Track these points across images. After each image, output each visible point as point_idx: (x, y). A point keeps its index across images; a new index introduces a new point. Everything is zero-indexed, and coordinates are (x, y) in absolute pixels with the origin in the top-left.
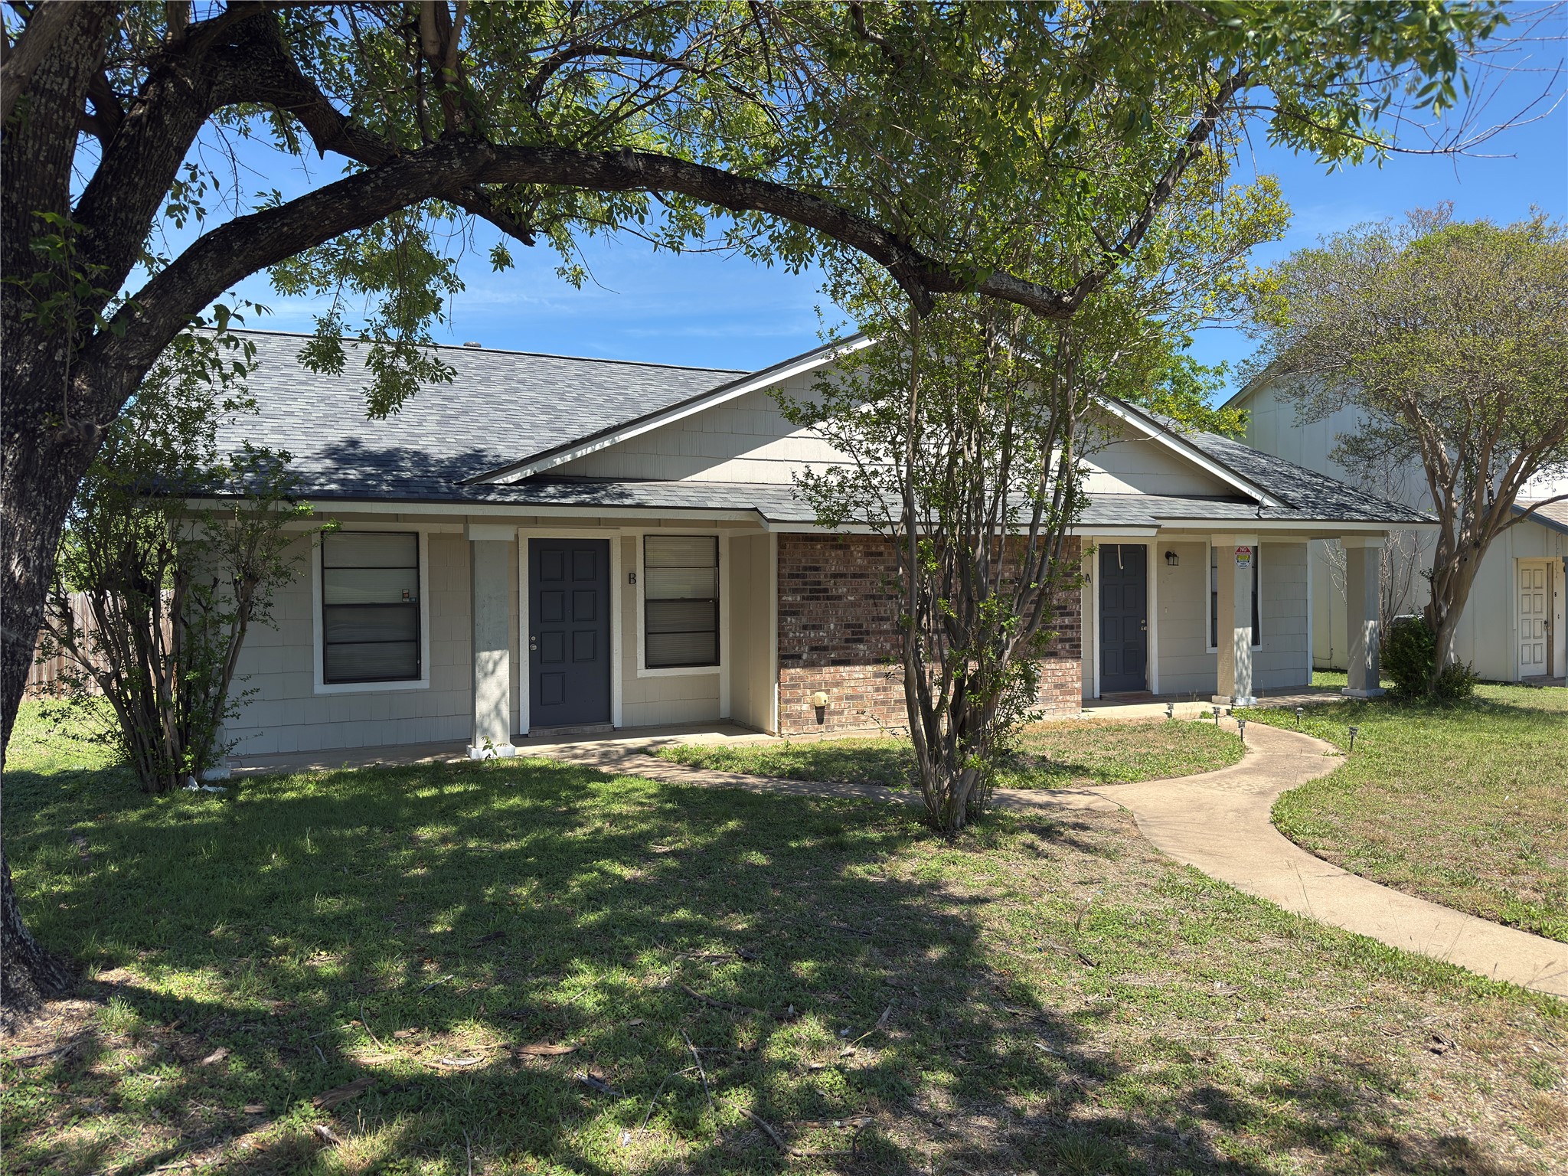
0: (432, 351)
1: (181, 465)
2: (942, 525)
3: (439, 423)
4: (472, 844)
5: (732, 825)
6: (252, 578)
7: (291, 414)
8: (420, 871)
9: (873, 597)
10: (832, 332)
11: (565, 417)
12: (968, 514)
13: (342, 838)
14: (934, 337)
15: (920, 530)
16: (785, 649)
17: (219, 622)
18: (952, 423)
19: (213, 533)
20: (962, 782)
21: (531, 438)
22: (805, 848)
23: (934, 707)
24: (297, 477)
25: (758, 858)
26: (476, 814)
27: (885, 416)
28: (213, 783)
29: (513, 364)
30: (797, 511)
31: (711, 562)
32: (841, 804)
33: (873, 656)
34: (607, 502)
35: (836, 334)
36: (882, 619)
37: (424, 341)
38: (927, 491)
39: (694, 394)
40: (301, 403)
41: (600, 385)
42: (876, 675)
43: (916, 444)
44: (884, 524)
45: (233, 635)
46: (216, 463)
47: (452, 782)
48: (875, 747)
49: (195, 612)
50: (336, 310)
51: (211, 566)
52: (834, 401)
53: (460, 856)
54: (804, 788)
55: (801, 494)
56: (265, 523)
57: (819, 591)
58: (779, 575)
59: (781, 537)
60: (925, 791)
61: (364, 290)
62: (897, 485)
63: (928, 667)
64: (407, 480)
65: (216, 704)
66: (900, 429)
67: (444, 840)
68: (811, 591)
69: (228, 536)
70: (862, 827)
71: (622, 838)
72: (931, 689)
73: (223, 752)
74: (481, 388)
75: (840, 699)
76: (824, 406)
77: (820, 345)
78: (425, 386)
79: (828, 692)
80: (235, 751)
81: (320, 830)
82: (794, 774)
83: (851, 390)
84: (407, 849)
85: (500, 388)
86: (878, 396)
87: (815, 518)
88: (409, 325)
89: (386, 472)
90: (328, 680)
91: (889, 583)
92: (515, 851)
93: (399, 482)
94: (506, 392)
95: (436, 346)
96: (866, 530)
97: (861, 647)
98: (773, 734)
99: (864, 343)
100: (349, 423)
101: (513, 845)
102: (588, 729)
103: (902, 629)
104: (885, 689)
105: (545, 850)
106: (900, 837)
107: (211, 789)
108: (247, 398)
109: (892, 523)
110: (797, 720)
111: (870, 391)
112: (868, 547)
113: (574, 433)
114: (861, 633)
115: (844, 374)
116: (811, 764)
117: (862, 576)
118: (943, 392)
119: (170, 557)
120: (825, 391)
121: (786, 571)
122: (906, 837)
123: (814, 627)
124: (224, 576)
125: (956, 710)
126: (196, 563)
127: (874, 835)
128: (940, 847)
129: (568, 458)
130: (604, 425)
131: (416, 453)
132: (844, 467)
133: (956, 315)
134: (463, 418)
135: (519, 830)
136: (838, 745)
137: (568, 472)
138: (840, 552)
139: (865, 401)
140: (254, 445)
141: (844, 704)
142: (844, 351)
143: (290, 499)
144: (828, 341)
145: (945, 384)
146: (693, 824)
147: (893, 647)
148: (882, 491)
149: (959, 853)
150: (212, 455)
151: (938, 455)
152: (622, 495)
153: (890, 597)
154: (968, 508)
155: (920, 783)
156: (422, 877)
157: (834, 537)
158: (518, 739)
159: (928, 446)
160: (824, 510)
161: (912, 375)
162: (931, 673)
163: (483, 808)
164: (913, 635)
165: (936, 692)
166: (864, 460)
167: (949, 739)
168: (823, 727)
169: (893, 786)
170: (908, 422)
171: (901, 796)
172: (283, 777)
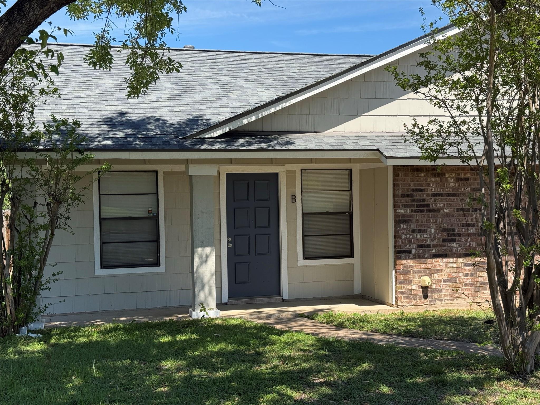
0: (166, 52)
1: (14, 131)
2: (513, 157)
3: (169, 99)
4: (196, 373)
5: (365, 366)
6: (58, 202)
7: (79, 96)
8: (164, 389)
9: (462, 210)
10: (432, 25)
11: (249, 92)
12: (533, 149)
13: (115, 367)
14: (507, 26)
15: (497, 162)
16: (400, 246)
17: (37, 229)
18: (521, 86)
19: (34, 173)
20: (531, 341)
21: (227, 107)
22: (417, 384)
23: (509, 287)
24: (85, 138)
25: (385, 389)
26: (197, 353)
27: (471, 82)
28: (34, 332)
29: (215, 58)
30: (406, 150)
31: (347, 187)
32: (442, 354)
33: (463, 251)
34: (278, 147)
35: (435, 26)
36: (469, 225)
37: (162, 47)
38: (502, 134)
39: (335, 73)
40: (84, 89)
41: (271, 69)
42: (466, 265)
43: (494, 100)
44: (470, 158)
45: (46, 238)
46: (35, 129)
47: (181, 333)
48: (466, 316)
49: (23, 223)
50: (107, 29)
51: (33, 194)
52: (433, 73)
53: (189, 379)
54: (415, 343)
55: (410, 139)
56: (65, 166)
57: (423, 206)
58: (395, 195)
59: (396, 168)
60: (504, 347)
61: (124, 14)
62: (480, 130)
63: (504, 259)
64: (152, 137)
65: (36, 282)
66: (482, 91)
67: (179, 370)
68: (417, 206)
69: (42, 175)
70: (459, 370)
71: (291, 372)
72: (506, 274)
73: (40, 312)
74: (195, 76)
75: (439, 281)
76: (426, 77)
77: (423, 34)
78: (163, 75)
79: (430, 276)
80: (48, 311)
81: (101, 362)
82: (408, 333)
83: (446, 64)
84: (155, 375)
85: (207, 74)
86: (466, 68)
87: (420, 155)
88: (151, 36)
89: (140, 132)
90: (103, 267)
91: (475, 200)
92: (223, 378)
93: (148, 139)
94: (211, 77)
95: (169, 49)
96: (458, 162)
97: (454, 245)
98: (391, 305)
99: (455, 31)
100: (114, 101)
101: (220, 374)
102: (266, 300)
103: (484, 232)
104: (472, 275)
105: (241, 378)
106: (485, 378)
107: (34, 336)
108: (53, 87)
109: (476, 157)
110: (408, 296)
111: (460, 65)
112: (459, 174)
113: (256, 103)
114: (454, 235)
115: (441, 54)
116: (419, 326)
117: (454, 195)
118: (514, 62)
119: (8, 189)
120: (427, 66)
121: (400, 192)
122: (490, 378)
123: (420, 231)
124: (40, 200)
125: (525, 289)
126: (23, 192)
127: (466, 376)
128: (515, 386)
129: (253, 118)
130: (274, 96)
131: (158, 120)
132: (441, 119)
133: (523, 8)
134: (184, 96)
135: (224, 365)
136: (438, 314)
137: (252, 128)
138: (438, 179)
139: (456, 71)
140: (58, 117)
141: (442, 285)
142: (440, 37)
143: (80, 151)
144: (428, 32)
145: (515, 57)
146: (339, 364)
147: (478, 245)
148: (468, 135)
149: (529, 390)
150: (33, 124)
151: (510, 108)
152: (288, 143)
153: (476, 210)
154: (533, 145)
155: (500, 341)
156: (166, 393)
157: (434, 168)
158: (221, 306)
159: (503, 101)
160: (427, 149)
161: (491, 53)
162: (507, 262)
163: (201, 349)
164: (493, 236)
165: (511, 277)
166: (456, 113)
167: (521, 310)
168: (427, 301)
169: (480, 343)
170: (488, 85)
171: (486, 350)
172: (77, 329)
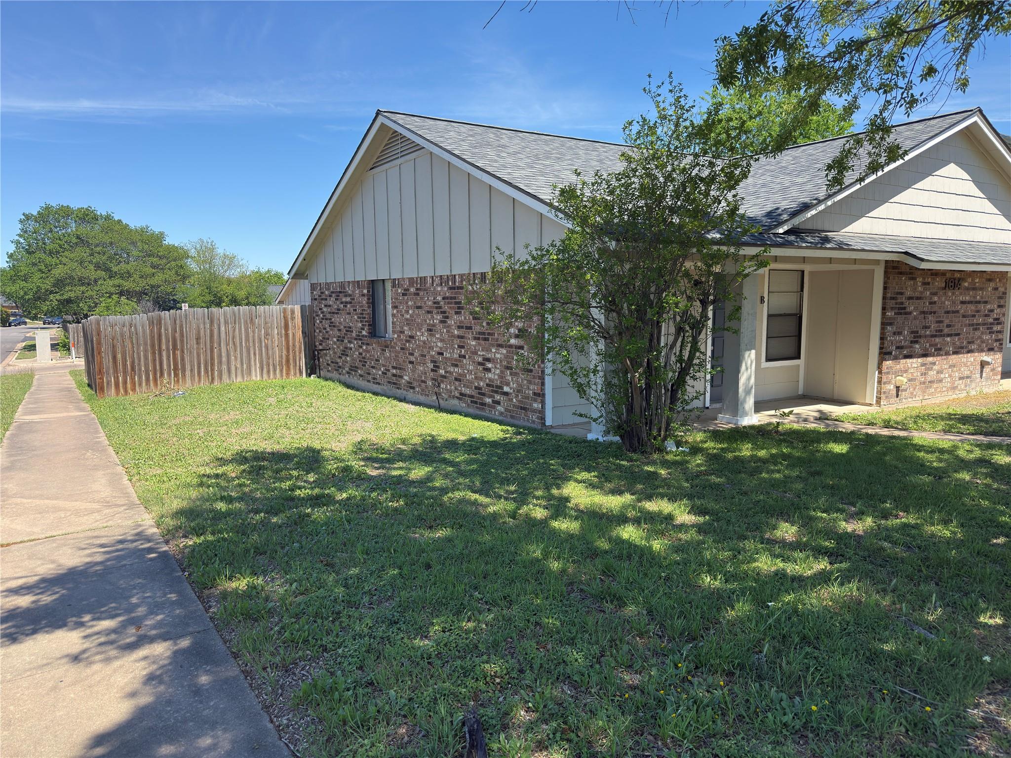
9: (924, 313)
16: (883, 348)
31: (797, 288)
33: (921, 352)
42: (922, 365)
57: (902, 309)
58: (884, 298)
68: (898, 309)
79: (902, 376)
91: (931, 303)
110: (887, 395)
112: (924, 278)
114: (918, 337)
117: (920, 298)
121: (888, 295)
123: (898, 333)
138: (912, 282)
141: (907, 384)
153: (931, 313)
168: (898, 400)
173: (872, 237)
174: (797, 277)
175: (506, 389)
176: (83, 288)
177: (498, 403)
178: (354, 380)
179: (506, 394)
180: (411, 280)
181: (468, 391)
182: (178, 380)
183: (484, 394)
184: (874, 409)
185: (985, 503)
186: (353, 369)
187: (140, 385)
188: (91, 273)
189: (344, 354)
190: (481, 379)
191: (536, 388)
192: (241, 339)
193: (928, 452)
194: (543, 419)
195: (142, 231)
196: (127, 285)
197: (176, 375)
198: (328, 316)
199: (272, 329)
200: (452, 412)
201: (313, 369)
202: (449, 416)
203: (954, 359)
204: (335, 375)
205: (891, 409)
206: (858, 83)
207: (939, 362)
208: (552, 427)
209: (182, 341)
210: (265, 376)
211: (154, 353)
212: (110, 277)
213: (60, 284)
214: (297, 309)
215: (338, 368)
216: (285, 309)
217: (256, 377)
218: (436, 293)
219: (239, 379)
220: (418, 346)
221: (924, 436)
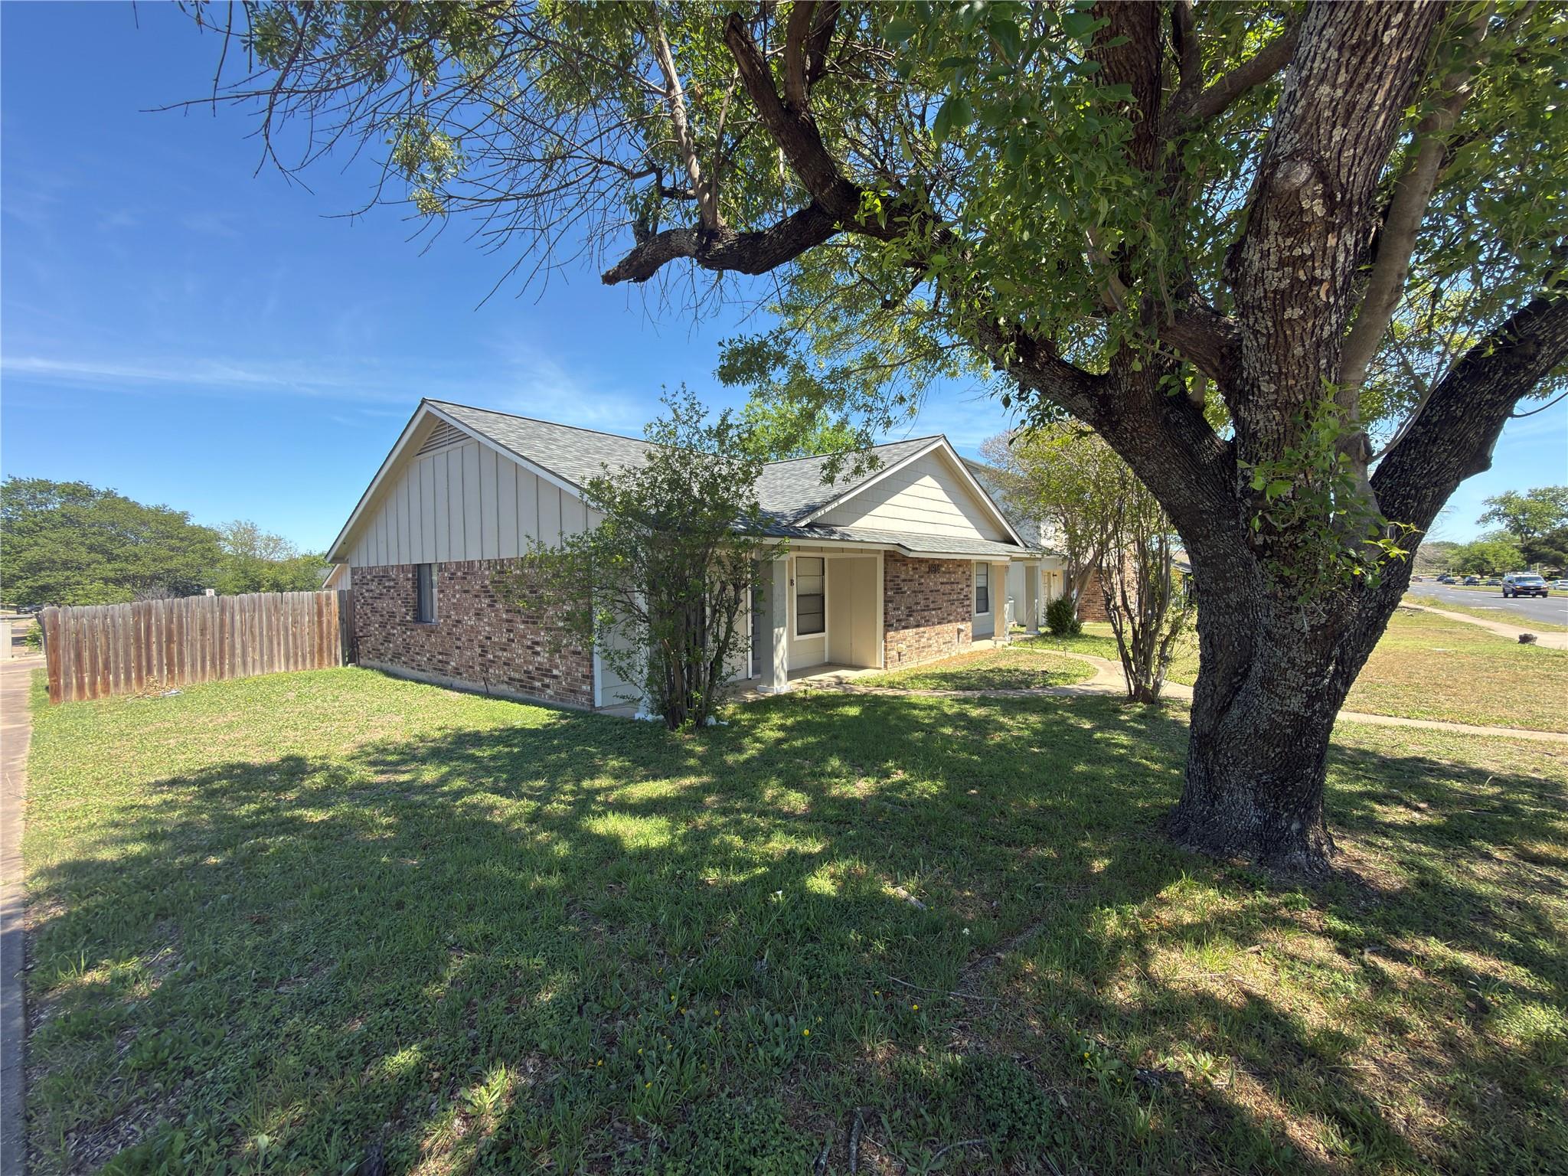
16: (888, 621)
31: (821, 573)
33: (915, 624)
36: (917, 603)
57: (899, 589)
58: (885, 581)
68: (896, 589)
75: (906, 647)
79: (902, 644)
97: (912, 619)
98: (879, 669)
110: (892, 660)
114: (912, 611)
117: (912, 580)
121: (888, 578)
129: (823, 512)
138: (905, 568)
141: (907, 650)
168: (900, 663)
173: (873, 532)
174: (819, 563)
175: (555, 672)
176: (68, 573)
177: (548, 686)
178: (397, 668)
179: (555, 677)
180: (458, 564)
181: (517, 676)
182: (173, 678)
183: (533, 678)
184: (882, 672)
185: (964, 755)
186: (396, 656)
187: (117, 685)
188: (84, 556)
189: (387, 640)
190: (530, 663)
191: (585, 670)
192: (261, 628)
193: (921, 710)
194: (592, 700)
195: (157, 512)
196: (132, 569)
197: (170, 671)
198: (370, 601)
199: (302, 616)
200: (498, 697)
201: (352, 656)
202: (496, 702)
203: (938, 628)
204: (376, 663)
205: (896, 672)
206: (848, 404)
207: (928, 631)
208: (601, 708)
209: (180, 633)
210: (292, 667)
211: (139, 648)
212: (109, 561)
213: (35, 568)
214: (334, 594)
215: (380, 656)
216: (319, 596)
217: (280, 668)
218: (483, 577)
219: (258, 672)
220: (466, 631)
221: (920, 695)
